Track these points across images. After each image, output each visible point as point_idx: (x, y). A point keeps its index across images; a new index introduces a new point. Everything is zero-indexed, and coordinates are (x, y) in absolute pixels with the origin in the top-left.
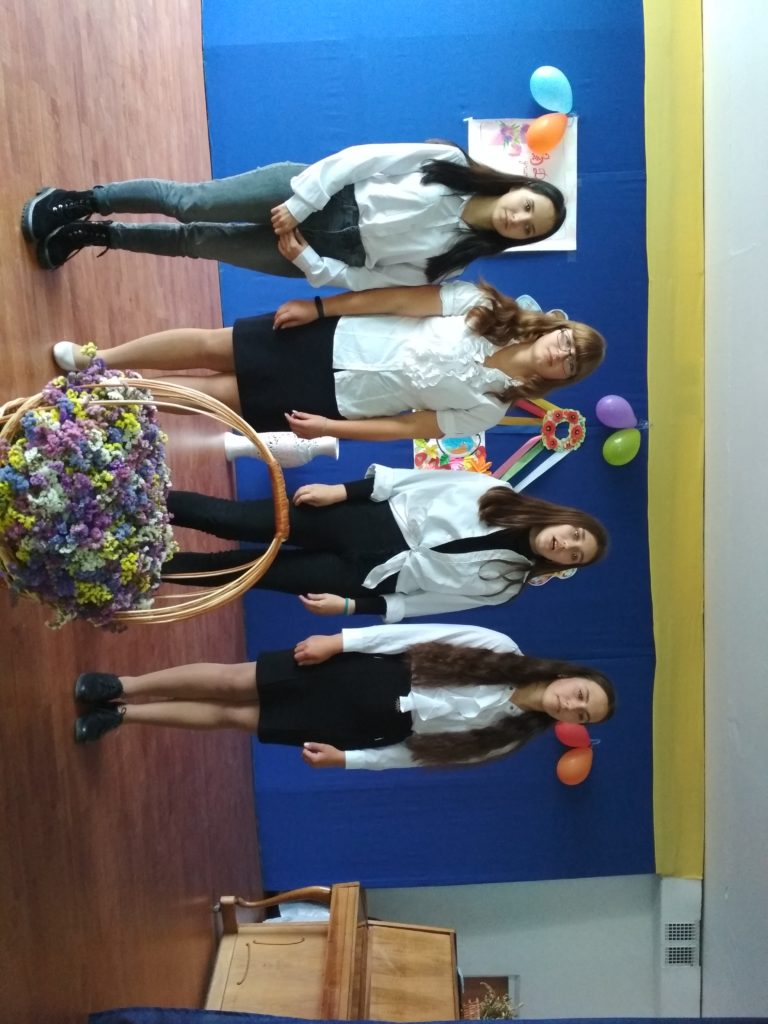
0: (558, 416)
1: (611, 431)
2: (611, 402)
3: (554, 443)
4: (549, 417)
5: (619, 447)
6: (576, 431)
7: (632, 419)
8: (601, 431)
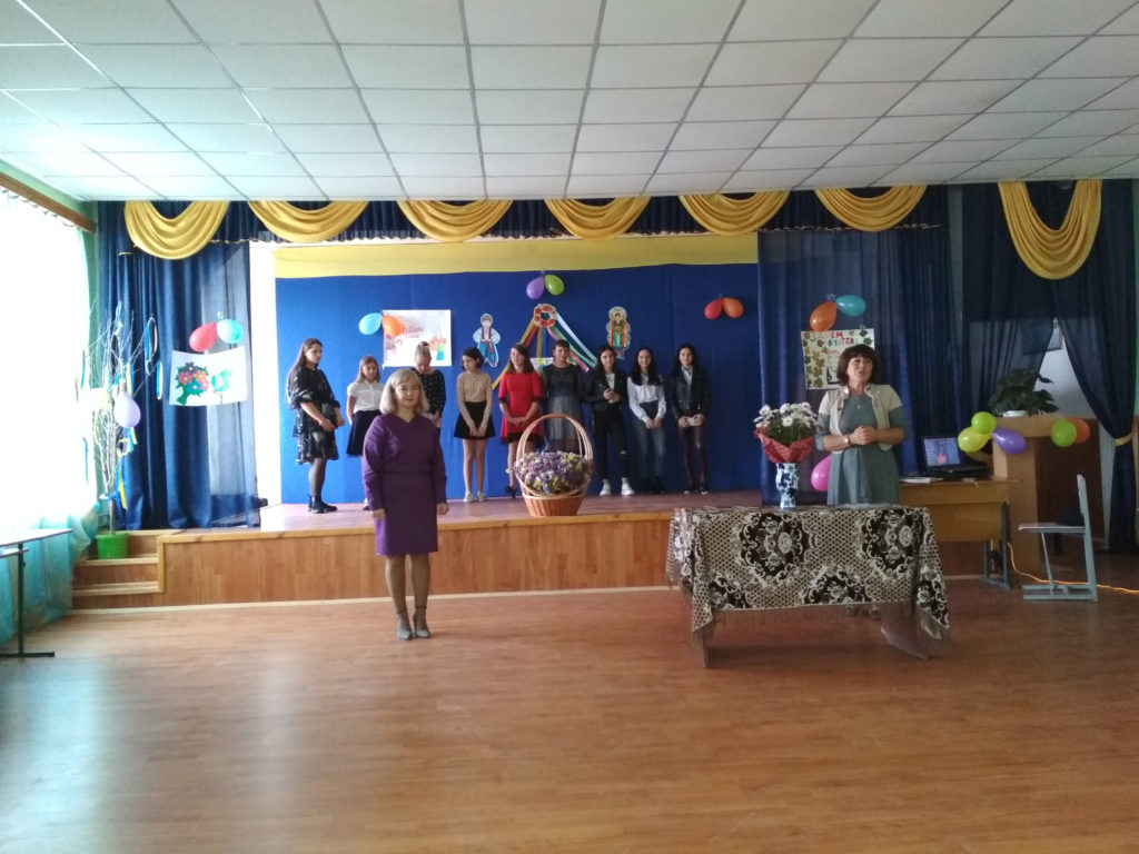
0: (537, 319)
1: (546, 291)
2: (530, 292)
3: (552, 321)
4: (538, 324)
5: (554, 286)
6: (545, 308)
7: (539, 280)
8: (545, 296)
